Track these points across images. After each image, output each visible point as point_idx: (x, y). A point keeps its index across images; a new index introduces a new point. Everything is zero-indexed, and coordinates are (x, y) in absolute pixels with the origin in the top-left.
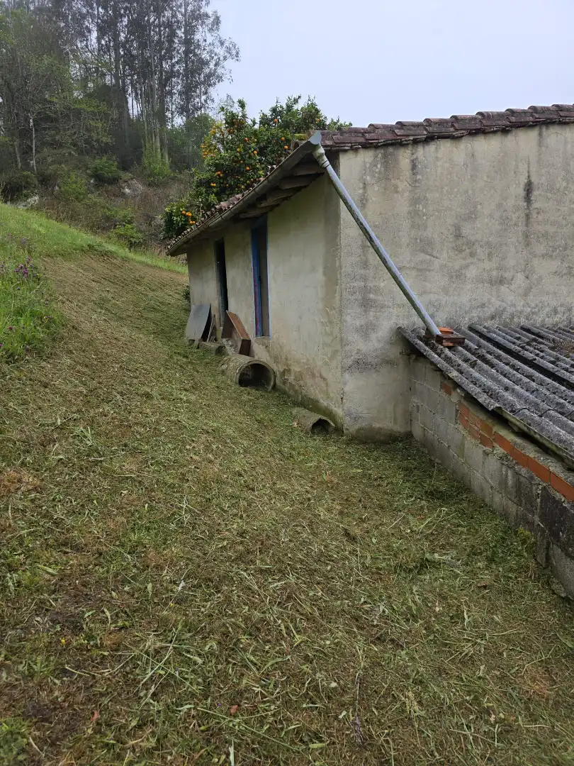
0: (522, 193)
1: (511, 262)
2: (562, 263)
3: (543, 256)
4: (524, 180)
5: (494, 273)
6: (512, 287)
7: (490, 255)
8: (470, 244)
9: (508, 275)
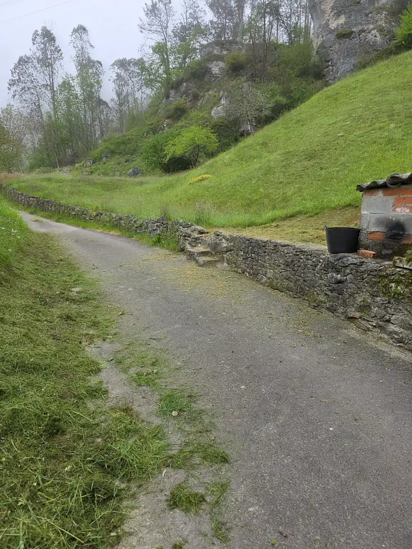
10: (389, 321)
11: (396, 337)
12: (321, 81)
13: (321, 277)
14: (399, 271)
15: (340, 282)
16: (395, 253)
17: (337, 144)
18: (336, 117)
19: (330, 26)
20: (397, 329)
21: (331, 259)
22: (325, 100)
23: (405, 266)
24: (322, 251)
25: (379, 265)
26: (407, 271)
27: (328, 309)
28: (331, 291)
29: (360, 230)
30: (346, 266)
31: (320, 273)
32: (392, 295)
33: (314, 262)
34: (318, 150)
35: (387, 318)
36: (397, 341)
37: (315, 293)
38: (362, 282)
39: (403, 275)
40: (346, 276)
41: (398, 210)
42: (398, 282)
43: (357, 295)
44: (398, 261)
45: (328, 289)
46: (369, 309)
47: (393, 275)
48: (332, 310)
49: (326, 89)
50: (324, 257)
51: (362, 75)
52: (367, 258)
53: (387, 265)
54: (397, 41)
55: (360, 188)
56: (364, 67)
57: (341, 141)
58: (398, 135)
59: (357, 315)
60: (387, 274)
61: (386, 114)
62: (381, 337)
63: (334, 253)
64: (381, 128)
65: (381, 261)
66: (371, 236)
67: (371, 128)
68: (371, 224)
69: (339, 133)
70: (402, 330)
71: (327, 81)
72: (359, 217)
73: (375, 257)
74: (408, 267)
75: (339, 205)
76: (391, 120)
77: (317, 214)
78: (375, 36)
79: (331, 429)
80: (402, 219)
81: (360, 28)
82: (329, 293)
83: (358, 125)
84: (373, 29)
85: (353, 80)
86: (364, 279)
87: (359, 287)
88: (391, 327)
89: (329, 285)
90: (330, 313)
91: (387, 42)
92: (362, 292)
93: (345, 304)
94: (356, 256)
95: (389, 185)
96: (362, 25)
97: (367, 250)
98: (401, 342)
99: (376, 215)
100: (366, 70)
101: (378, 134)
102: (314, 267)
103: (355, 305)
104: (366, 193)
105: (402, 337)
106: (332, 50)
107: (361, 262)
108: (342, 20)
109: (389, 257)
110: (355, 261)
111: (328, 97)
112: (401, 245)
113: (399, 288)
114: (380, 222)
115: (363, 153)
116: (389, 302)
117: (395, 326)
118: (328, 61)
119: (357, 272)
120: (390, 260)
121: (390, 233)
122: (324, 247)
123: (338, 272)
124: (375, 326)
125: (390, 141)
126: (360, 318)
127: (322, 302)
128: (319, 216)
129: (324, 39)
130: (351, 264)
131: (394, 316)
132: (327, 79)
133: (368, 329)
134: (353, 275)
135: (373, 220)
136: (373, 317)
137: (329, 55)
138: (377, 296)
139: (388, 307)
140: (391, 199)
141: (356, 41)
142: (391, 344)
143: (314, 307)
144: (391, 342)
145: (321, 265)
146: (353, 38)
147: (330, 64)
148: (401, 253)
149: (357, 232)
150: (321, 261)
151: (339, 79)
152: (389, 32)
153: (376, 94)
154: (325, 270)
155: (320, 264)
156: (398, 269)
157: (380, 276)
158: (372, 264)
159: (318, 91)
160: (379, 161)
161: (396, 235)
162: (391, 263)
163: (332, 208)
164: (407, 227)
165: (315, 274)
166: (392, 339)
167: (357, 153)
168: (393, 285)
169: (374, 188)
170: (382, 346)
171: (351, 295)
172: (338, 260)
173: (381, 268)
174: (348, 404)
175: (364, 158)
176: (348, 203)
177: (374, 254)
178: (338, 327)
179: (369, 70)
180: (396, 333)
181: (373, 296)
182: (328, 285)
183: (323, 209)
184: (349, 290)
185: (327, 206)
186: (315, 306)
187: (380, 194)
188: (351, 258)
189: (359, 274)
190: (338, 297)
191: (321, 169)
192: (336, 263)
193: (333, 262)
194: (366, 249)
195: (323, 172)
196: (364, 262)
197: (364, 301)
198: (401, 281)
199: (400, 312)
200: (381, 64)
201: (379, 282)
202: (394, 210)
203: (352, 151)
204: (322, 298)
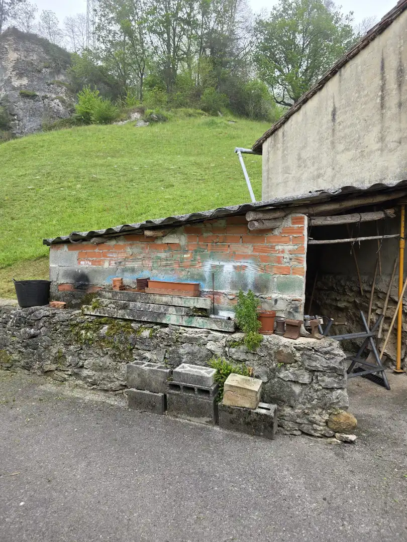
0: (330, 117)
1: (324, 162)
2: (356, 150)
3: (343, 151)
4: (330, 110)
5: (316, 173)
6: (325, 178)
7: (313, 163)
8: (305, 161)
9: (322, 172)
10: (82, 367)
11: (90, 380)
12: (7, 132)
13: (13, 334)
14: (87, 319)
15: (34, 336)
16: (83, 303)
17: (28, 196)
18: (26, 170)
19: (13, 84)
20: (91, 373)
21: (23, 314)
22: (13, 151)
23: (92, 314)
24: (12, 306)
25: (70, 315)
26: (94, 318)
27: (24, 367)
28: (25, 347)
29: (51, 282)
30: (40, 320)
31: (12, 330)
32: (83, 341)
33: (4, 319)
34: (8, 200)
35: (81, 364)
36: (92, 384)
37: (8, 352)
38: (55, 333)
39: (91, 322)
40: (40, 329)
41: (82, 263)
42: (87, 329)
43: (52, 347)
44: (86, 309)
45: (21, 345)
46: (64, 359)
47: (82, 323)
48: (28, 367)
49: (12, 141)
50: (15, 312)
51: (48, 136)
52: (58, 309)
53: (77, 314)
54: (77, 115)
55: (46, 242)
56: (50, 129)
57: (32, 194)
58: (83, 195)
59: (53, 367)
60: (77, 322)
61: (72, 175)
62: (77, 385)
63: (25, 307)
64: (69, 187)
65: (72, 310)
66: (61, 288)
67: (59, 186)
68: (60, 277)
69: (30, 186)
70: (94, 372)
71: (15, 134)
72: (48, 270)
73: (65, 307)
74: (93, 314)
75: (33, 256)
76: (77, 181)
77: (9, 265)
78: (58, 105)
79: (22, 504)
80: (86, 271)
81: (43, 94)
82: (23, 350)
83: (47, 180)
84: (56, 98)
85: (39, 138)
86: (57, 330)
87: (53, 338)
88: (85, 372)
89: (23, 341)
90: (26, 371)
91: (69, 114)
92: (57, 343)
93: (40, 358)
94: (48, 308)
95: (71, 241)
96: (45, 92)
97: (59, 301)
98: (94, 385)
99: (64, 268)
100: (52, 132)
101: (67, 192)
102: (4, 324)
103: (51, 358)
104: (52, 248)
105: (95, 380)
106: (17, 106)
107: (53, 314)
108: (25, 81)
109: (78, 306)
110: (48, 313)
111: (15, 149)
112: (87, 295)
113: (88, 334)
114: (67, 274)
115: (55, 207)
116: (81, 349)
117: (89, 370)
118: (14, 115)
119: (51, 323)
120: (79, 309)
121: (77, 284)
122: (14, 301)
123: (31, 326)
124: (70, 375)
125: (78, 200)
126: (56, 370)
127: (15, 361)
128: (13, 267)
129: (8, 93)
130: (44, 316)
131: (87, 361)
132: (13, 132)
133: (65, 380)
134: (47, 327)
135: (61, 273)
136: (69, 366)
137: (13, 109)
138: (70, 345)
139: (80, 353)
140: (75, 254)
141: (41, 104)
142: (86, 389)
143: (8, 369)
144: (86, 386)
145: (12, 322)
146: (37, 100)
147: (16, 117)
148: (88, 302)
149: (47, 284)
150: (12, 316)
151: (26, 134)
152: (70, 105)
153: (63, 156)
154: (16, 326)
155: (11, 320)
156: (87, 317)
157: (72, 325)
158: (63, 315)
159: (5, 141)
160: (70, 216)
161: (82, 285)
162: (81, 311)
163: (26, 259)
164: (90, 278)
165: (6, 332)
166: (86, 383)
167: (49, 207)
168: (83, 332)
169: (58, 243)
170: (77, 393)
171: (45, 348)
172: (30, 314)
173: (72, 317)
174: (41, 467)
175: (55, 212)
176: (42, 254)
177: (65, 305)
178: (33, 385)
179: (54, 133)
180: (89, 377)
181: (67, 345)
182: (21, 342)
183: (16, 260)
184: (44, 343)
185: (21, 258)
186: (8, 367)
187: (65, 248)
188: (43, 311)
189: (52, 326)
190: (33, 353)
191: (13, 219)
192: (28, 318)
193: (25, 316)
194: (57, 300)
195: (14, 223)
196: (55, 313)
197: (58, 352)
198: (90, 328)
199: (91, 357)
200: (65, 130)
201: (71, 331)
202: (79, 263)
203: (43, 204)
204: (15, 356)
